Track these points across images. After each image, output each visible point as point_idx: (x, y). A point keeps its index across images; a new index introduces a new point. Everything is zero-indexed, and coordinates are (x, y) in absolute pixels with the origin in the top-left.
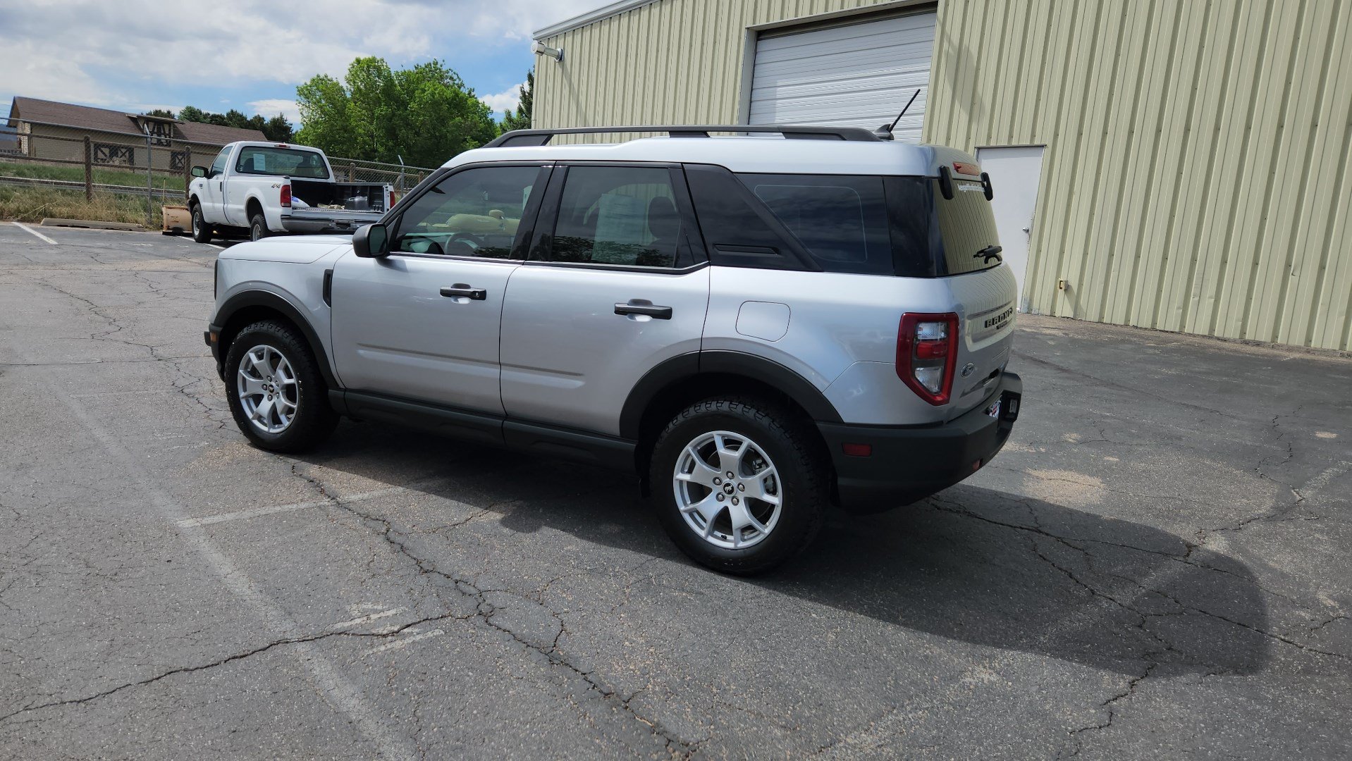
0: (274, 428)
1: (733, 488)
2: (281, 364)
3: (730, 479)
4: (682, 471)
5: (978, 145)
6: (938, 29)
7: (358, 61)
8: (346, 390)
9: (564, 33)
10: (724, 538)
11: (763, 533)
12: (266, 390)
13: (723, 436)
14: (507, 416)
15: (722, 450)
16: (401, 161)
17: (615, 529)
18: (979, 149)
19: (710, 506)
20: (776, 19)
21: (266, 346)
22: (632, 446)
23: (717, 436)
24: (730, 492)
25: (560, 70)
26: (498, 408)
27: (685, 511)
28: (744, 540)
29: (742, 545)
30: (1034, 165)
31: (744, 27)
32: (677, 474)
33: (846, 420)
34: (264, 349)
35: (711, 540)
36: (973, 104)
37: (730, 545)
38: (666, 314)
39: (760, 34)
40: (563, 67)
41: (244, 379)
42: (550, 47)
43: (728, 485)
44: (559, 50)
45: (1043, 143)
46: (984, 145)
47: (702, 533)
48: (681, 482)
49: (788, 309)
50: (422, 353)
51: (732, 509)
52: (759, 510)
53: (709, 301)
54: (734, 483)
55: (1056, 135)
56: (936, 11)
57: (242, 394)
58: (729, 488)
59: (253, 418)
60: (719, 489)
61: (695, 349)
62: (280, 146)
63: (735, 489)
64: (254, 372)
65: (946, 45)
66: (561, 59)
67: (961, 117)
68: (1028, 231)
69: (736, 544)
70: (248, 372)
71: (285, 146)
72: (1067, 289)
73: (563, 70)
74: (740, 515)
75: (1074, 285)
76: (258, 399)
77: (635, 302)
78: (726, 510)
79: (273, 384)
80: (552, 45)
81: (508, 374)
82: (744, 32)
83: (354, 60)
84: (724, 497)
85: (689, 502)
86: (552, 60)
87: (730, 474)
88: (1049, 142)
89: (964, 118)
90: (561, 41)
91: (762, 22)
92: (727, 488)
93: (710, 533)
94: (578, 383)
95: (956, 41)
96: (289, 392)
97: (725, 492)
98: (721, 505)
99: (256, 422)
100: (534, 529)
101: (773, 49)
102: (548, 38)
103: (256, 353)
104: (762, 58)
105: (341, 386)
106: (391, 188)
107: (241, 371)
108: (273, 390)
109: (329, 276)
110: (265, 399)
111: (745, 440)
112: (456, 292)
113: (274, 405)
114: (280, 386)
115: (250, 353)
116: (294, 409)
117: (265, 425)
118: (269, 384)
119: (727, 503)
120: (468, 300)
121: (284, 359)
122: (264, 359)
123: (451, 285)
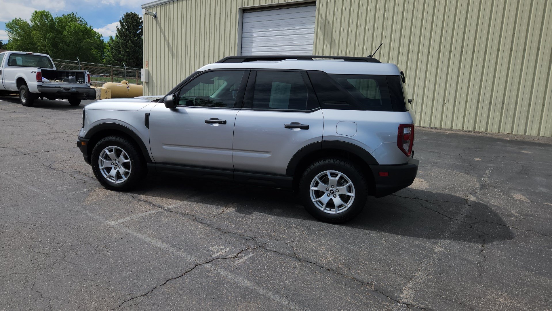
0: (118, 181)
1: (334, 191)
2: (122, 154)
3: (333, 188)
4: (313, 187)
6: (317, 12)
7: (36, 12)
8: (155, 163)
9: (157, 6)
10: (330, 210)
11: (347, 207)
12: (113, 165)
13: (330, 172)
14: (234, 170)
15: (330, 178)
16: (78, 60)
17: (280, 211)
19: (325, 199)
20: (251, 5)
21: (114, 147)
22: (291, 178)
23: (328, 172)
24: (333, 193)
25: (155, 22)
26: (231, 167)
27: (314, 201)
28: (339, 210)
29: (338, 212)
31: (238, 7)
32: (311, 188)
33: (380, 164)
34: (113, 148)
35: (325, 211)
36: (331, 41)
37: (334, 213)
38: (306, 127)
39: (244, 11)
40: (157, 20)
41: (102, 160)
42: (150, 11)
43: (332, 190)
44: (154, 13)
47: (322, 209)
48: (312, 190)
49: (356, 124)
50: (195, 146)
51: (334, 199)
52: (345, 198)
53: (324, 122)
54: (334, 189)
56: (316, 5)
57: (101, 168)
58: (333, 191)
59: (107, 177)
60: (328, 192)
61: (320, 140)
62: (29, 53)
63: (335, 191)
64: (107, 157)
65: (320, 19)
66: (155, 17)
67: (327, 47)
69: (336, 212)
70: (104, 158)
71: (31, 54)
73: (156, 22)
74: (337, 201)
76: (109, 169)
77: (293, 123)
78: (331, 199)
79: (117, 162)
80: (151, 11)
81: (236, 153)
82: (238, 10)
83: (34, 11)
84: (330, 195)
85: (315, 198)
86: (151, 17)
87: (333, 186)
89: (329, 47)
90: (155, 9)
91: (245, 6)
92: (331, 192)
93: (325, 209)
94: (268, 155)
95: (324, 17)
96: (126, 165)
97: (331, 193)
98: (329, 198)
99: (108, 179)
100: (250, 213)
101: (250, 17)
102: (149, 8)
103: (108, 149)
104: (245, 20)
105: (153, 161)
106: (88, 73)
107: (100, 158)
108: (117, 165)
109: (147, 116)
110: (113, 169)
111: (339, 173)
112: (213, 121)
113: (118, 171)
114: (121, 163)
115: (105, 150)
116: (129, 172)
117: (114, 180)
118: (115, 162)
119: (331, 197)
120: (218, 124)
122: (114, 152)
123: (209, 119)
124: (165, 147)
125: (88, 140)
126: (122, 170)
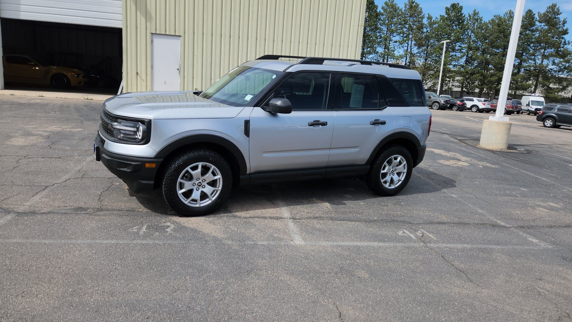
2: (211, 170)
4: (382, 170)
5: (151, 32)
8: (250, 174)
10: (391, 186)
11: (401, 181)
12: (195, 186)
14: (326, 168)
15: (393, 161)
18: (152, 34)
19: (388, 178)
22: (369, 167)
23: (393, 157)
27: (383, 182)
28: (397, 184)
30: (177, 43)
33: (421, 145)
36: (146, 14)
37: (394, 187)
38: (384, 123)
41: (181, 183)
45: (180, 35)
46: (155, 32)
47: (387, 186)
48: (382, 173)
49: (411, 118)
51: (394, 177)
54: (394, 169)
55: (185, 32)
57: (179, 193)
58: (393, 171)
60: (390, 172)
61: (393, 132)
64: (189, 177)
67: (142, 20)
68: (178, 69)
77: (376, 120)
78: (392, 178)
79: (200, 181)
81: (332, 151)
88: (182, 34)
89: (143, 20)
94: (357, 150)
103: (191, 168)
105: (249, 172)
108: (201, 185)
109: (247, 123)
110: (195, 191)
111: (400, 156)
112: (316, 123)
113: (202, 192)
114: (207, 181)
115: (188, 168)
116: (219, 190)
117: (196, 204)
118: (198, 182)
119: (392, 176)
120: (321, 126)
121: (213, 167)
122: (199, 170)
123: (313, 121)
124: (265, 155)
125: (162, 160)
126: (208, 190)
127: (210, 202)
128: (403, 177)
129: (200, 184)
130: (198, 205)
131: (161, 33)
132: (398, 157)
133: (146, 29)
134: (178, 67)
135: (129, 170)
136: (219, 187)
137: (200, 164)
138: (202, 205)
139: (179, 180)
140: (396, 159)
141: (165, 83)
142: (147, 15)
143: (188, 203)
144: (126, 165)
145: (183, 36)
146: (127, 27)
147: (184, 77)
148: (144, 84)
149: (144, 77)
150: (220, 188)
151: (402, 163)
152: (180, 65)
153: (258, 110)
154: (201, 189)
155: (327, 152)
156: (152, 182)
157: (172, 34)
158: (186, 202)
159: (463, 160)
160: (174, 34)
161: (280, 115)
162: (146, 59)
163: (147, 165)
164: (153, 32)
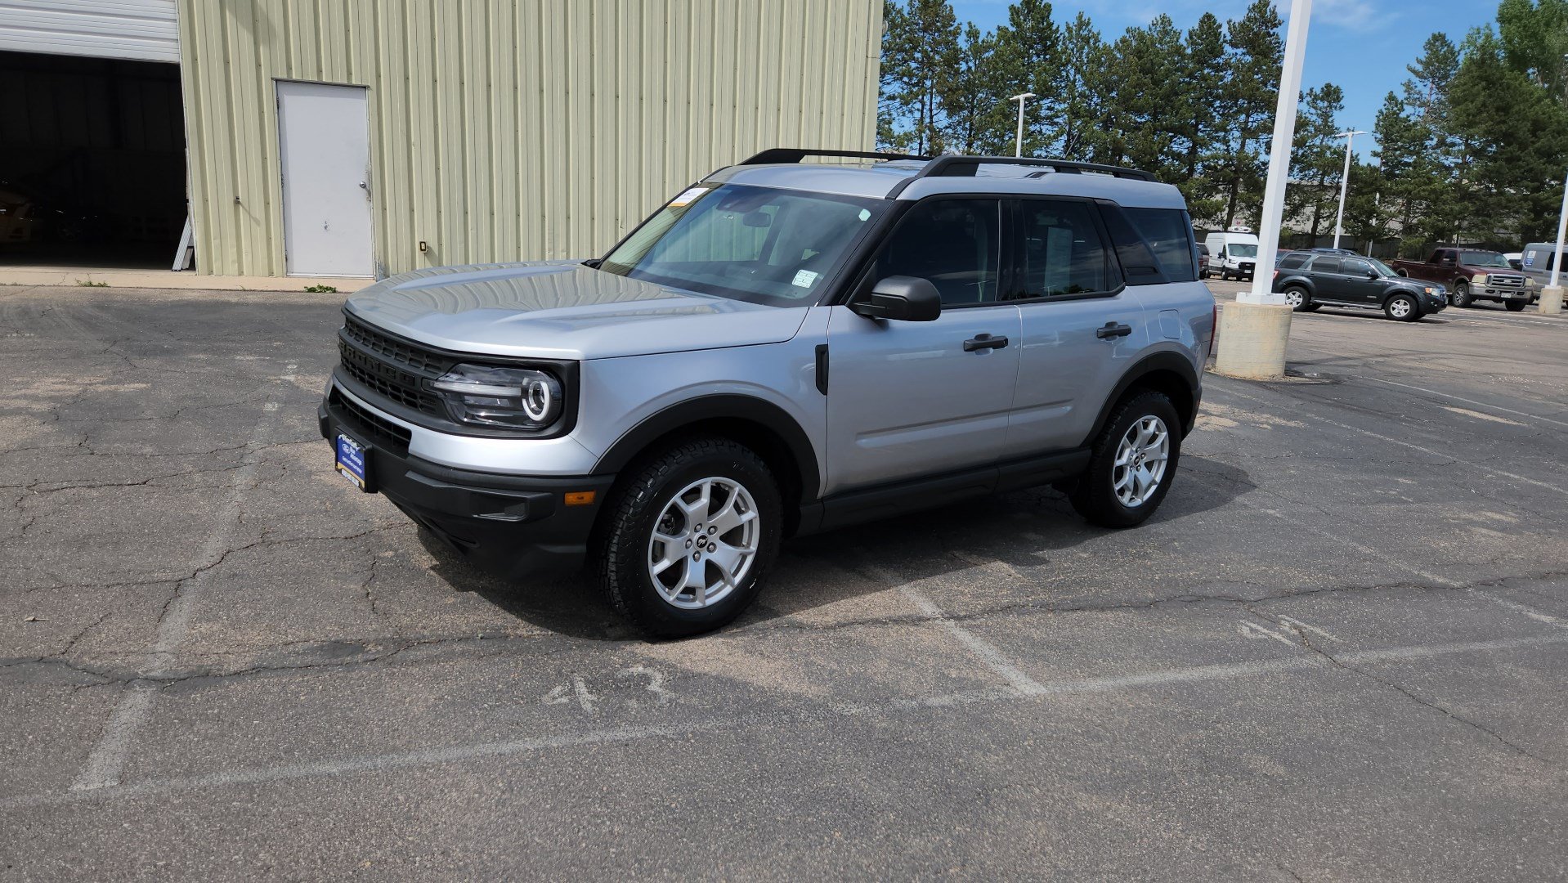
2: (731, 498)
4: (1117, 459)
5: (275, 76)
8: (822, 500)
11: (1157, 484)
12: (690, 546)
15: (1142, 432)
18: (277, 80)
21: (709, 480)
23: (1141, 422)
26: (995, 457)
27: (1116, 490)
28: (1145, 495)
29: (1145, 498)
30: (357, 109)
32: (1115, 462)
36: (255, 21)
38: (1127, 331)
41: (659, 546)
43: (1137, 457)
45: (364, 84)
46: (285, 76)
47: (1126, 502)
48: (1116, 468)
49: (1178, 313)
51: (1140, 475)
54: (1139, 454)
55: (378, 76)
57: (654, 571)
60: (1132, 464)
61: (1145, 355)
63: (1140, 458)
67: (241, 39)
68: (364, 186)
69: (1142, 500)
70: (667, 531)
72: (425, 249)
75: (432, 243)
77: (1108, 325)
79: (704, 532)
81: (1015, 418)
84: (1133, 468)
88: (370, 81)
89: (247, 38)
92: (1136, 461)
93: (1130, 500)
94: (1068, 409)
99: (678, 603)
103: (688, 495)
105: (819, 496)
108: (706, 542)
109: (821, 353)
110: (690, 563)
111: (1154, 419)
112: (982, 344)
113: (709, 564)
114: (722, 531)
115: (677, 498)
116: (750, 553)
117: (693, 600)
118: (697, 536)
119: (1134, 472)
120: (991, 350)
121: (738, 488)
122: (705, 500)
123: (973, 338)
124: (864, 442)
125: (611, 479)
126: (724, 555)
127: (728, 590)
128: (1158, 474)
129: (703, 541)
130: (697, 604)
131: (305, 79)
132: (1150, 420)
133: (258, 66)
134: (363, 179)
135: (514, 519)
136: (749, 544)
137: (706, 484)
138: (710, 601)
139: (655, 535)
140: (1146, 425)
141: (326, 228)
142: (257, 24)
143: (674, 600)
144: (502, 504)
145: (373, 86)
146: (195, 59)
147: (384, 209)
148: (260, 232)
149: (258, 211)
150: (753, 548)
151: (1158, 435)
152: (369, 175)
153: (842, 312)
154: (706, 556)
155: (1000, 421)
156: (580, 549)
157: (339, 81)
158: (671, 597)
159: (1215, 413)
160: (345, 82)
161: (895, 324)
162: (264, 158)
163: (571, 498)
164: (280, 76)
